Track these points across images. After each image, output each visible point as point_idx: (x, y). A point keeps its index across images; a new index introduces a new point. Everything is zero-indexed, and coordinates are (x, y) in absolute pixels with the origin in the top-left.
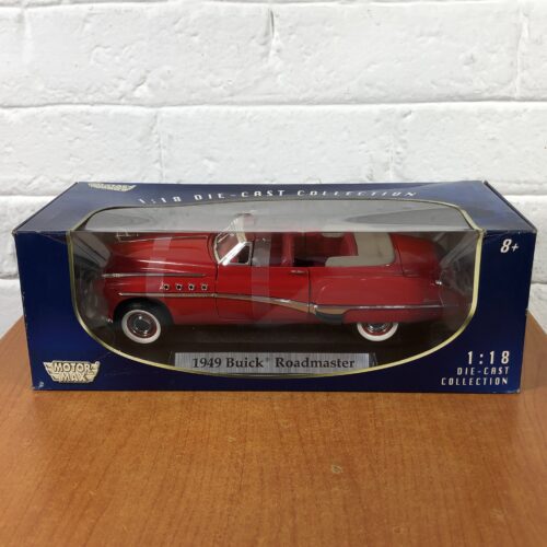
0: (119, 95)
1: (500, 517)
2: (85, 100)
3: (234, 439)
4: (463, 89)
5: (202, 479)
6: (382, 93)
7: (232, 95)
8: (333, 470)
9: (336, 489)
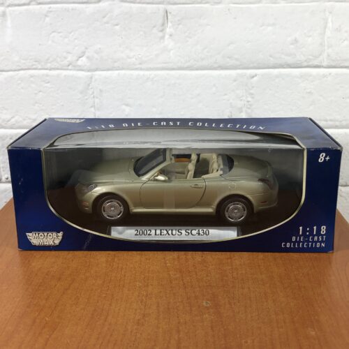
0: (67, 63)
1: (313, 333)
2: (45, 67)
3: (141, 285)
4: (290, 60)
5: (119, 309)
6: (238, 63)
7: (140, 64)
8: (204, 304)
9: (207, 315)
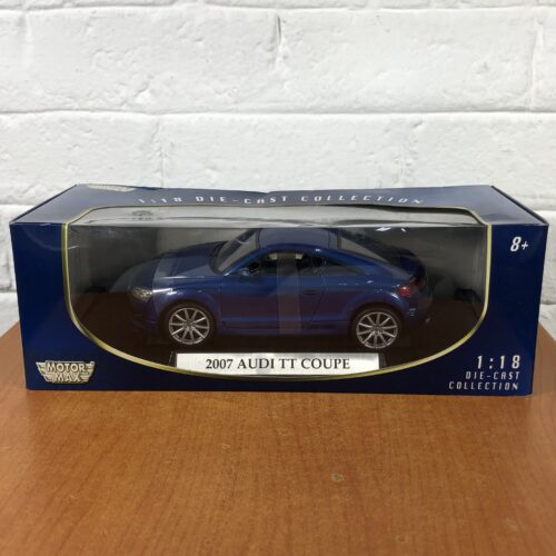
0: (120, 101)
2: (84, 107)
4: (477, 99)
6: (392, 102)
7: (236, 103)
8: (333, 478)
